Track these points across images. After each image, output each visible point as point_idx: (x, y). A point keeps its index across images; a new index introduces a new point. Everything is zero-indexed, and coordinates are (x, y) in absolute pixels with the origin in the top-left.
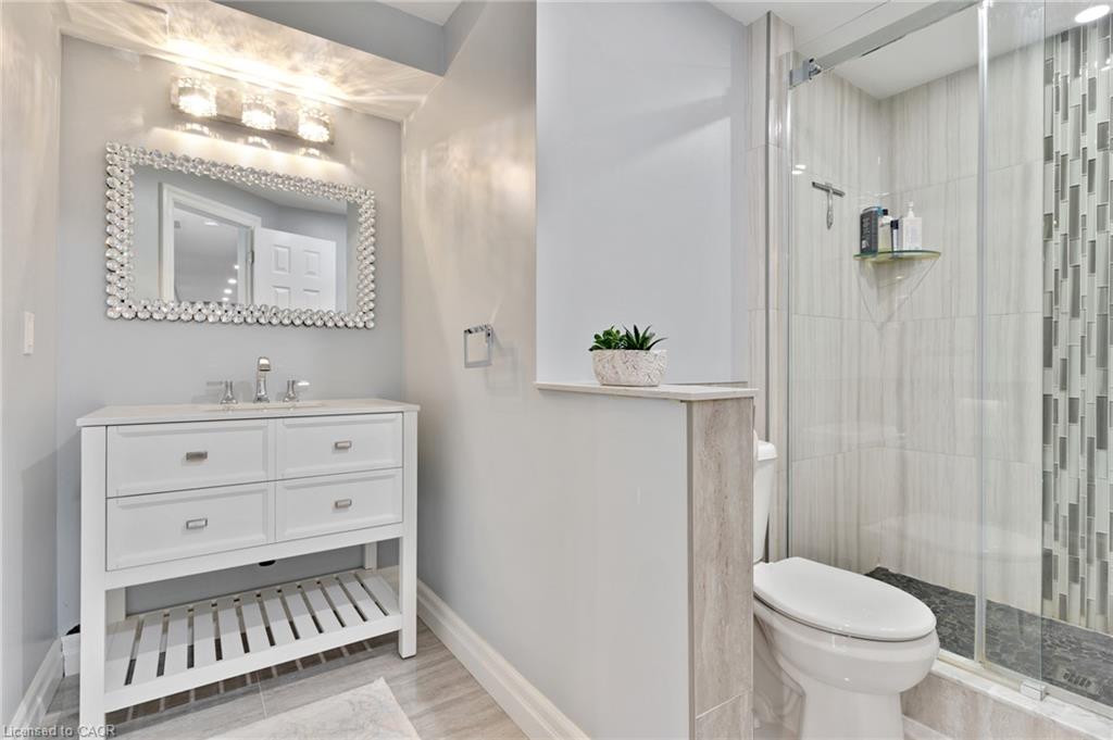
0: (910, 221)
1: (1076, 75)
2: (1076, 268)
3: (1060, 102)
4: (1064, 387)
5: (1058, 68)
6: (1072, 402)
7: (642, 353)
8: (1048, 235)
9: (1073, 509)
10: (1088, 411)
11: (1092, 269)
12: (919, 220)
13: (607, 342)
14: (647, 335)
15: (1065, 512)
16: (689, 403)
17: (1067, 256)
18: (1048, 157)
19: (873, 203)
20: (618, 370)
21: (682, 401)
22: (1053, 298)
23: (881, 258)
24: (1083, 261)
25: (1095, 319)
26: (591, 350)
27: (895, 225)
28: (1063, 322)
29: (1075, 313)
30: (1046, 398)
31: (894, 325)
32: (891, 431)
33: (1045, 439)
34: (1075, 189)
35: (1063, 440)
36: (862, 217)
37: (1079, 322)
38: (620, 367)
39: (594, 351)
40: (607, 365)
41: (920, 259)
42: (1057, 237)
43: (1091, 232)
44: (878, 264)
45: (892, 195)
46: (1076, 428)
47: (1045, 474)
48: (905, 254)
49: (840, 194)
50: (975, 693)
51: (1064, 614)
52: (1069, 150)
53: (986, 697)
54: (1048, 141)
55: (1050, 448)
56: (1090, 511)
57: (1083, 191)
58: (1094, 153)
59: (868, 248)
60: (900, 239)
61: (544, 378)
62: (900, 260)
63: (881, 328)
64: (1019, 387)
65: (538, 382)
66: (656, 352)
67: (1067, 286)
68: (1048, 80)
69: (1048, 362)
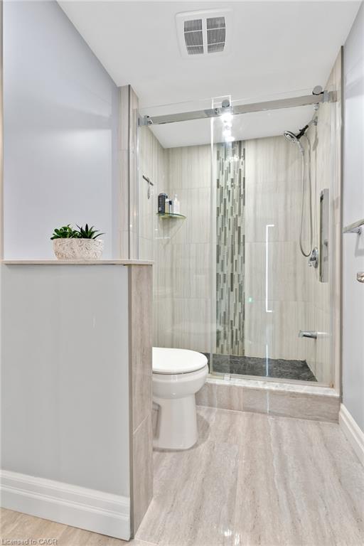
0: (176, 202)
1: (225, 159)
2: (225, 228)
3: (221, 167)
4: (222, 270)
5: (221, 155)
6: (225, 275)
7: (91, 240)
8: (218, 215)
9: (225, 313)
10: (228, 279)
11: (229, 229)
12: (179, 203)
13: (63, 234)
14: (93, 230)
15: (222, 315)
16: (129, 266)
17: (223, 224)
18: (218, 187)
19: (162, 192)
20: (76, 250)
21: (125, 265)
22: (219, 238)
23: (166, 216)
24: (227, 226)
25: (230, 246)
26: (52, 239)
27: (170, 203)
28: (222, 246)
29: (225, 244)
30: (217, 274)
31: (169, 245)
32: (168, 290)
33: (217, 290)
34: (225, 199)
35: (222, 289)
36: (159, 197)
37: (226, 247)
38: (76, 248)
39: (55, 240)
40: (66, 247)
41: (179, 218)
42: (220, 217)
43: (229, 216)
44: (163, 219)
45: (168, 190)
46: (225, 284)
47: (217, 302)
48: (175, 216)
49: (152, 184)
50: (211, 385)
51: (222, 352)
52: (223, 186)
53: (215, 385)
54: (218, 180)
55: (219, 292)
56: (229, 314)
57: (227, 200)
58: (230, 189)
59: (161, 212)
60: (172, 210)
61: (9, 257)
62: (172, 218)
63: (165, 247)
64: (211, 270)
65: (5, 259)
66: (100, 241)
67: (223, 233)
68: (218, 159)
69: (218, 261)
